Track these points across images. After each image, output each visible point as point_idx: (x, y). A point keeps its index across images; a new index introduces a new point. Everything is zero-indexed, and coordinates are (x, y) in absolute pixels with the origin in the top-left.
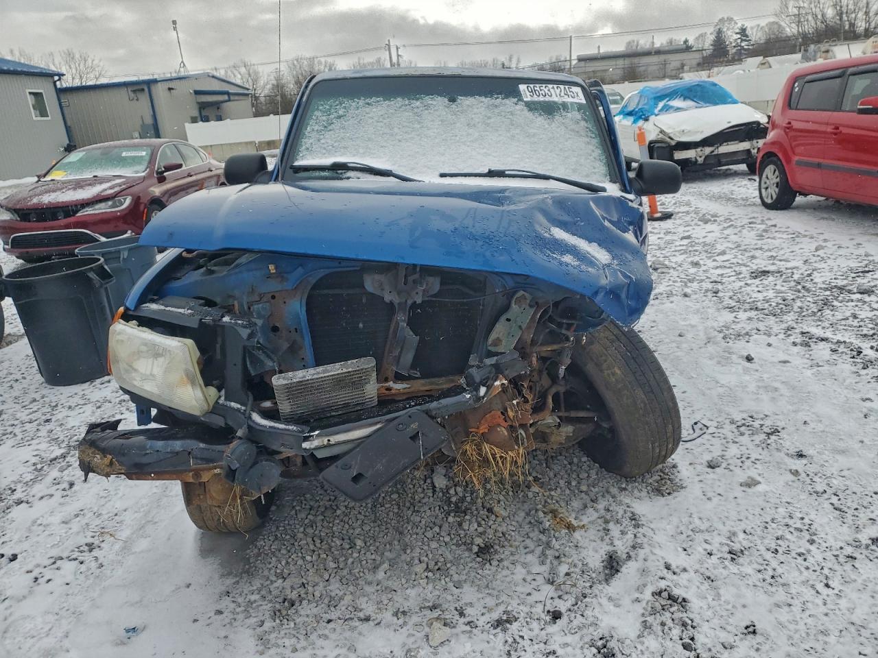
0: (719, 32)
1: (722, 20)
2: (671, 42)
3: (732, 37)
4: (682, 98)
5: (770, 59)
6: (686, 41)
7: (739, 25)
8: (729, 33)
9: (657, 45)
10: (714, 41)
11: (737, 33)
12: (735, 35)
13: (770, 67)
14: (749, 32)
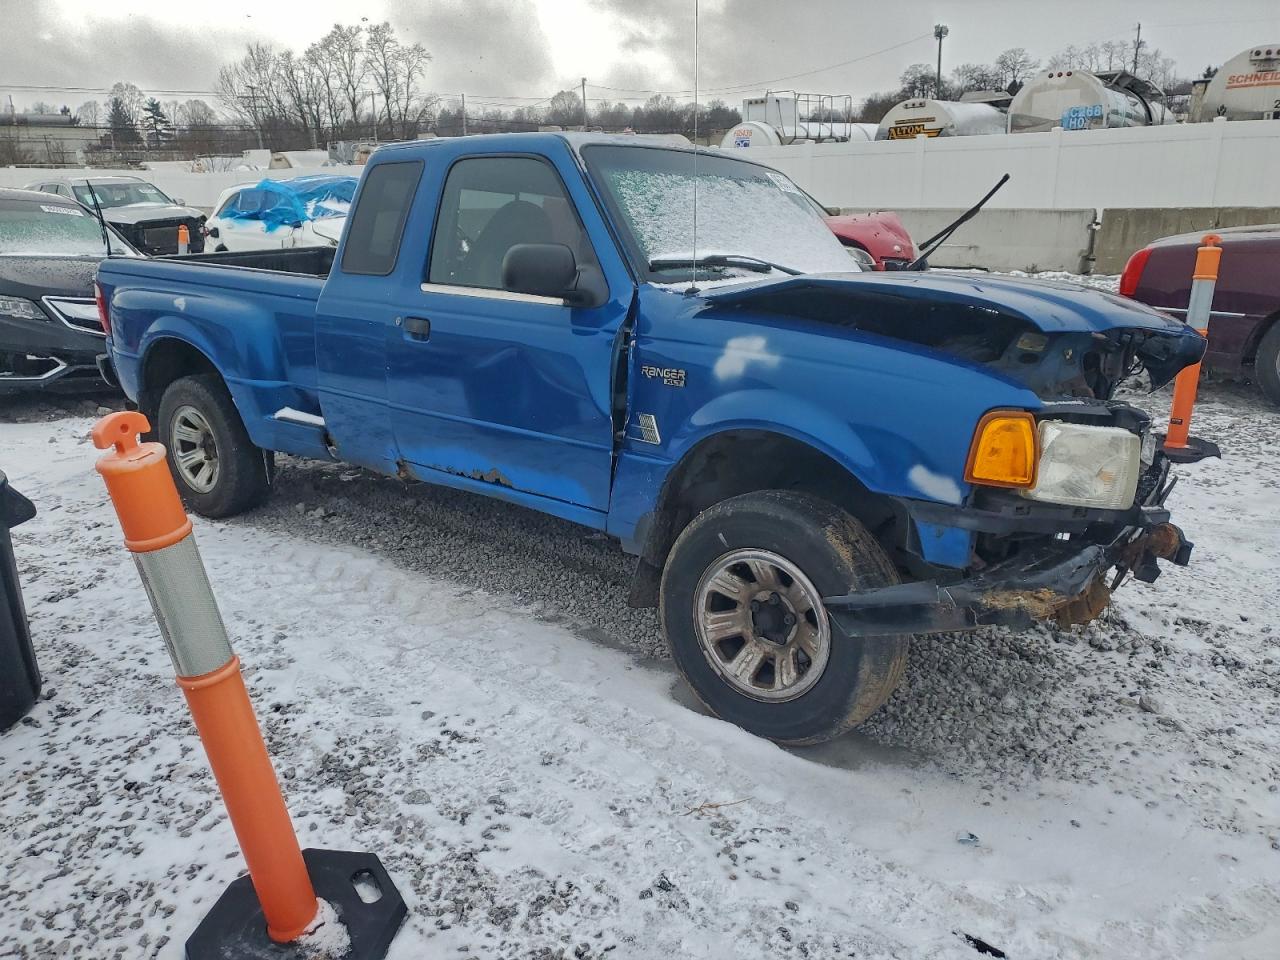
0: (117, 104)
1: (118, 86)
2: (41, 109)
3: (140, 115)
4: (335, 198)
5: (289, 155)
6: (65, 111)
7: (147, 98)
8: (135, 108)
9: (19, 110)
10: (112, 116)
11: (146, 109)
12: (144, 112)
13: (291, 167)
14: (163, 109)
